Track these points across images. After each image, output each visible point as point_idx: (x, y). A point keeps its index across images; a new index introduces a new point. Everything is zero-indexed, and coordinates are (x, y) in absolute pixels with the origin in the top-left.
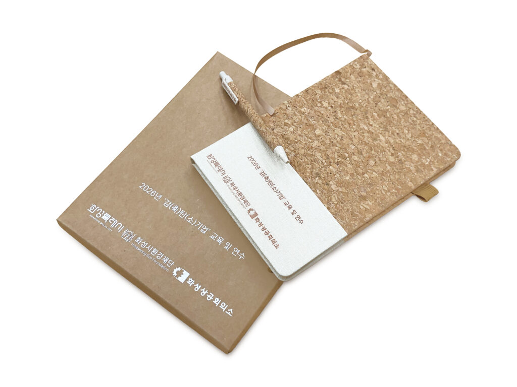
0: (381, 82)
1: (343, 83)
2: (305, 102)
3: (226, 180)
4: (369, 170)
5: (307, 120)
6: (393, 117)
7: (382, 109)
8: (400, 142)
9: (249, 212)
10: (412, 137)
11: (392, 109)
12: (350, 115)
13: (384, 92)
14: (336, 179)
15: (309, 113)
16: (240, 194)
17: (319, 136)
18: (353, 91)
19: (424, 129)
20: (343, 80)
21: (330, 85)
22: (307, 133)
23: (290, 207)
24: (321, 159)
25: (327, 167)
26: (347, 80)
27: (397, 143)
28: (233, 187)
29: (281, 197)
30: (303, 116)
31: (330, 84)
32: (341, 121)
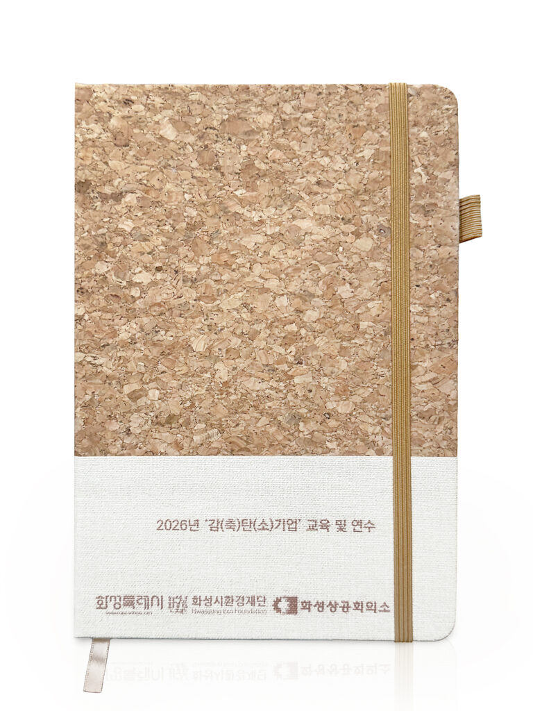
0: (170, 112)
1: (118, 197)
2: (109, 316)
3: (178, 605)
4: (357, 308)
5: (154, 344)
6: (274, 162)
7: (238, 166)
8: (341, 195)
9: (278, 610)
10: (345, 159)
11: (251, 144)
12: (206, 246)
13: (200, 127)
14: (329, 388)
15: (142, 329)
16: (229, 600)
17: (210, 349)
18: (153, 194)
19: (344, 118)
20: (107, 190)
21: (101, 231)
22: (185, 369)
23: (325, 526)
24: (264, 385)
25: (290, 388)
26: (116, 183)
27: (337, 203)
28: (202, 603)
29: (292, 525)
30: (138, 345)
31: (100, 227)
32: (207, 276)
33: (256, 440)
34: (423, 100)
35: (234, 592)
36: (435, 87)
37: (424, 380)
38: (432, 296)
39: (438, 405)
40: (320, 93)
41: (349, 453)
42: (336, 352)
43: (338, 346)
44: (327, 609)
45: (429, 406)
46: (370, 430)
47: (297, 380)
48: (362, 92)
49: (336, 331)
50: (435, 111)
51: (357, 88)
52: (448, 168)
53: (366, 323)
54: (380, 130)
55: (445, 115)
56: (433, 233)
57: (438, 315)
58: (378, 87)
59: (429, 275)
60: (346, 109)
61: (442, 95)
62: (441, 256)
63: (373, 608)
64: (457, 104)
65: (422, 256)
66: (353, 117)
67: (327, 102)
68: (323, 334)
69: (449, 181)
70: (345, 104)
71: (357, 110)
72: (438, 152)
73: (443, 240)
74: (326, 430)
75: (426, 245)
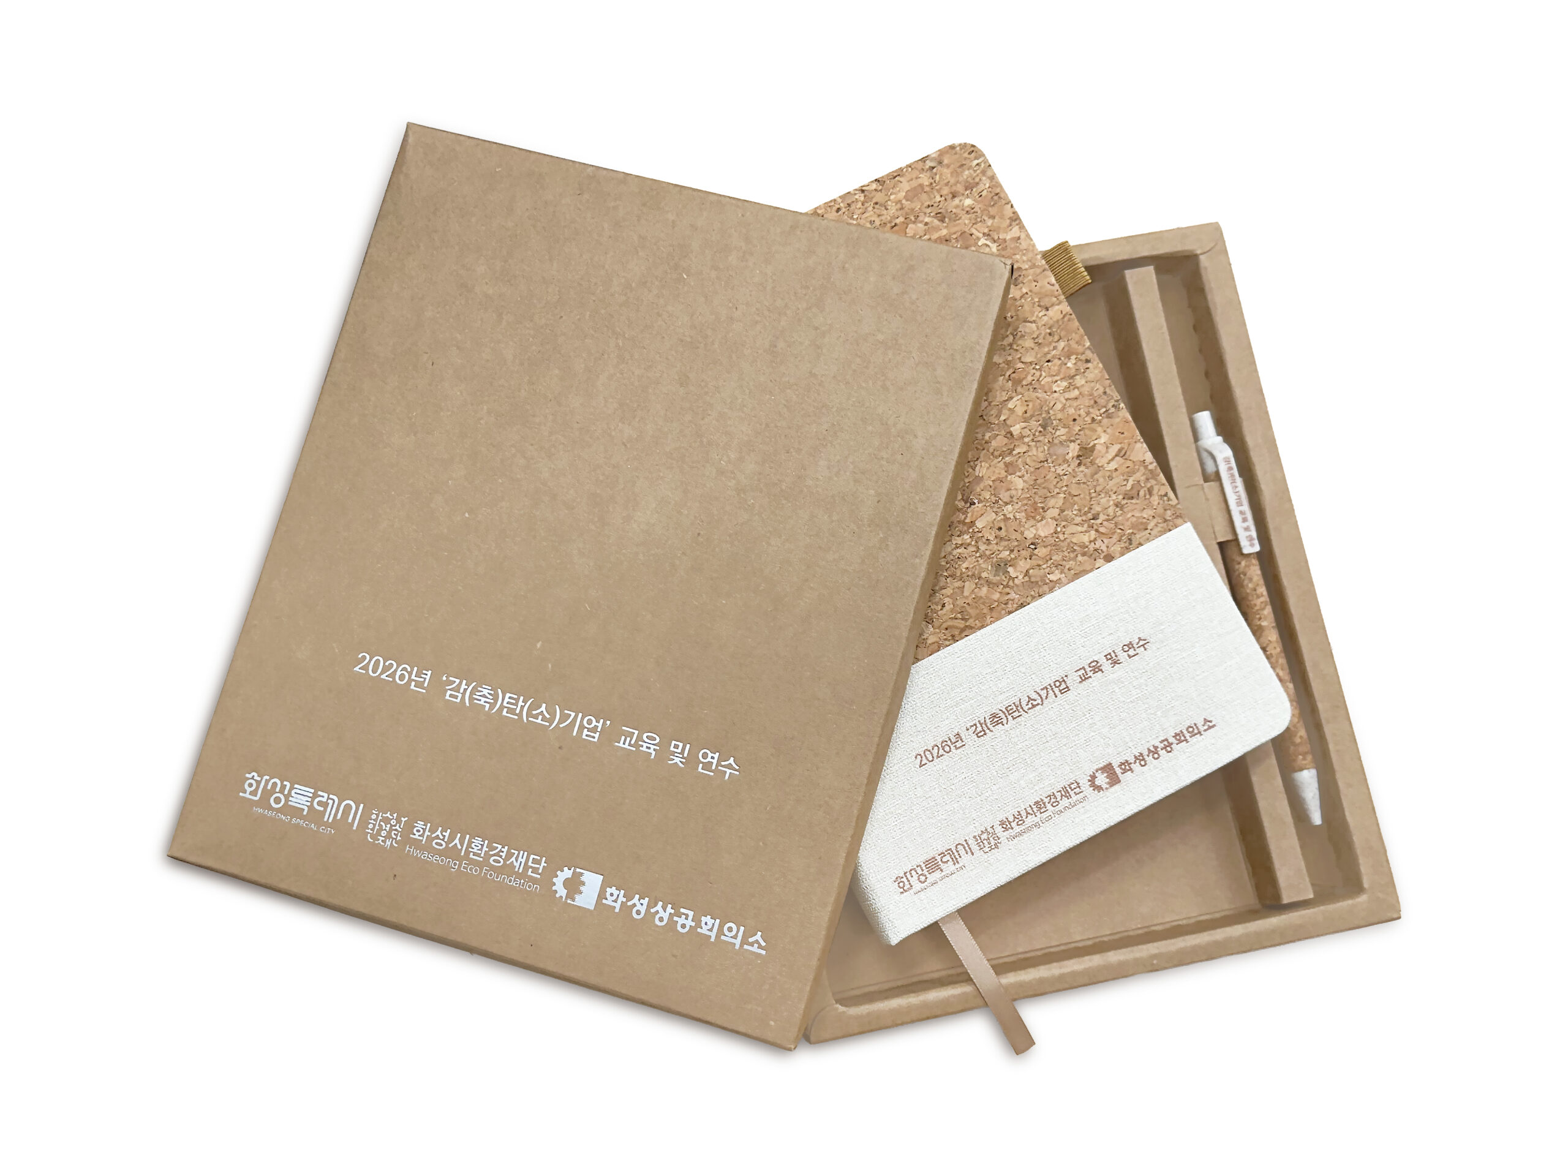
3: (988, 841)
9: (1099, 788)
16: (1039, 805)
19: (877, 223)
23: (1097, 668)
25: (977, 536)
28: (1014, 824)
29: (1061, 686)
33: (973, 612)
34: (948, 166)
35: (1041, 794)
36: (952, 147)
37: (1110, 457)
38: (1069, 365)
39: (1139, 476)
40: (838, 210)
41: (1077, 576)
42: (1004, 474)
43: (1001, 465)
44: (1149, 759)
45: (1131, 482)
46: (1085, 539)
47: (979, 524)
48: (880, 187)
49: (991, 450)
50: (967, 172)
51: (874, 186)
52: (1011, 225)
53: (1018, 426)
54: (920, 218)
55: (978, 171)
56: (1032, 299)
57: (1086, 382)
58: (895, 174)
59: (1054, 344)
60: (875, 212)
61: (964, 152)
62: (1055, 319)
63: (1196, 731)
64: (984, 155)
65: (1035, 329)
66: (886, 217)
67: (851, 215)
68: (980, 460)
69: (1019, 238)
70: (870, 209)
71: (887, 209)
72: (991, 213)
73: (1046, 302)
74: (1041, 563)
75: (1033, 315)
